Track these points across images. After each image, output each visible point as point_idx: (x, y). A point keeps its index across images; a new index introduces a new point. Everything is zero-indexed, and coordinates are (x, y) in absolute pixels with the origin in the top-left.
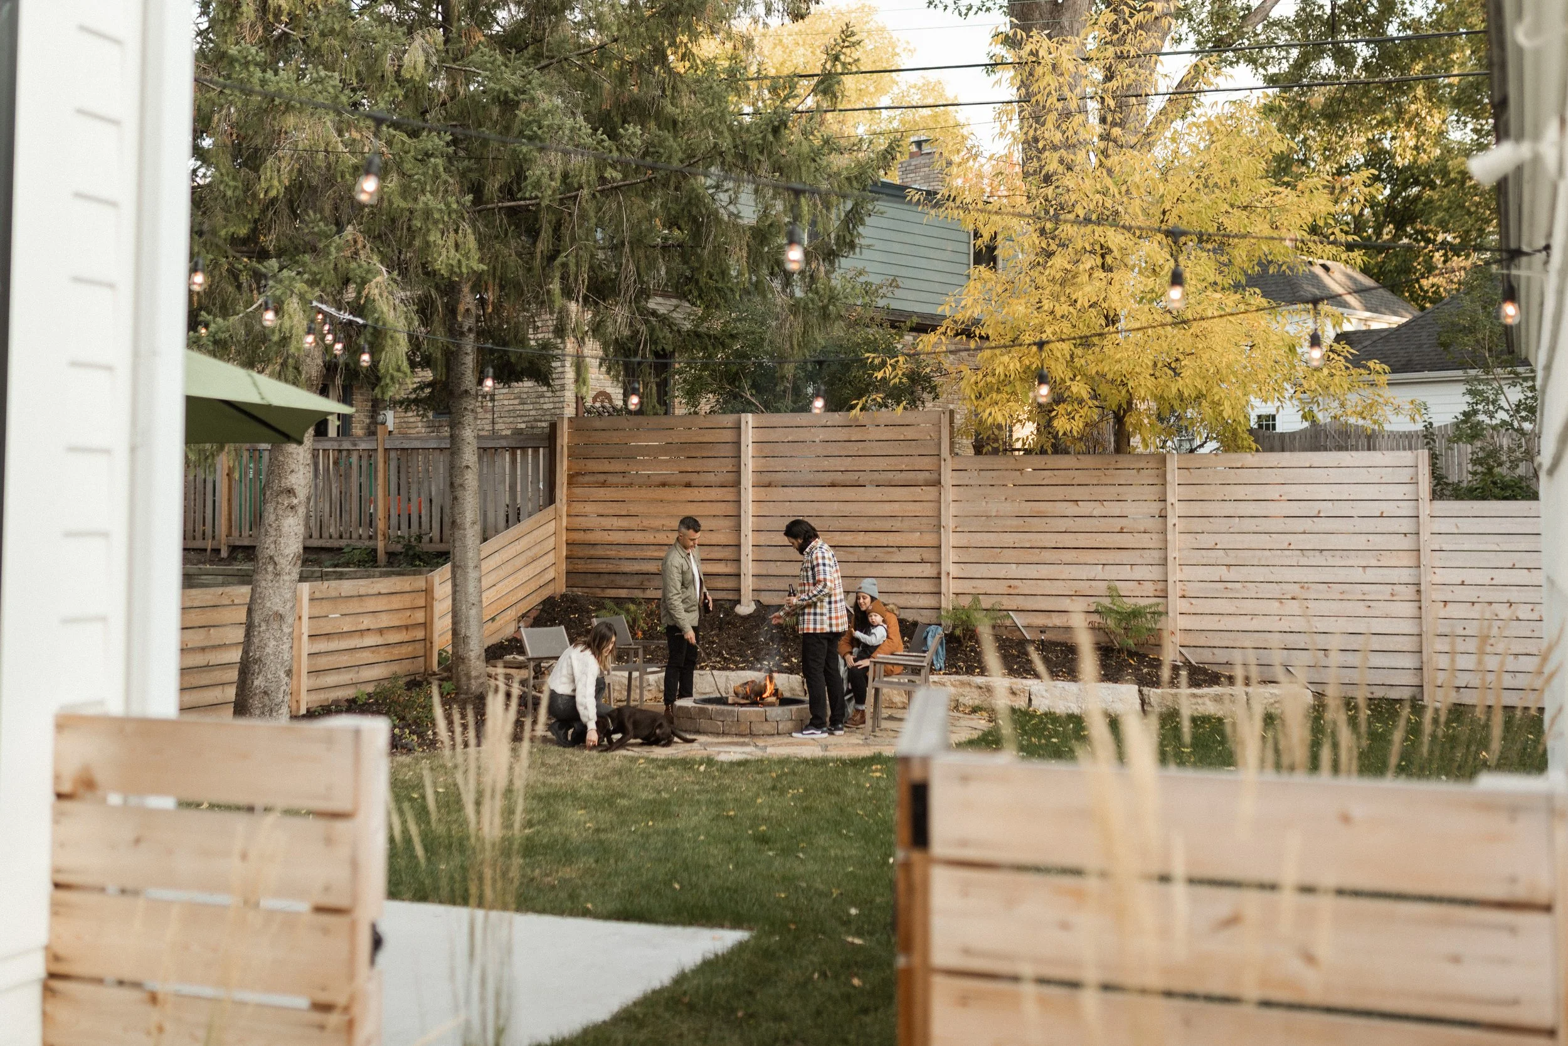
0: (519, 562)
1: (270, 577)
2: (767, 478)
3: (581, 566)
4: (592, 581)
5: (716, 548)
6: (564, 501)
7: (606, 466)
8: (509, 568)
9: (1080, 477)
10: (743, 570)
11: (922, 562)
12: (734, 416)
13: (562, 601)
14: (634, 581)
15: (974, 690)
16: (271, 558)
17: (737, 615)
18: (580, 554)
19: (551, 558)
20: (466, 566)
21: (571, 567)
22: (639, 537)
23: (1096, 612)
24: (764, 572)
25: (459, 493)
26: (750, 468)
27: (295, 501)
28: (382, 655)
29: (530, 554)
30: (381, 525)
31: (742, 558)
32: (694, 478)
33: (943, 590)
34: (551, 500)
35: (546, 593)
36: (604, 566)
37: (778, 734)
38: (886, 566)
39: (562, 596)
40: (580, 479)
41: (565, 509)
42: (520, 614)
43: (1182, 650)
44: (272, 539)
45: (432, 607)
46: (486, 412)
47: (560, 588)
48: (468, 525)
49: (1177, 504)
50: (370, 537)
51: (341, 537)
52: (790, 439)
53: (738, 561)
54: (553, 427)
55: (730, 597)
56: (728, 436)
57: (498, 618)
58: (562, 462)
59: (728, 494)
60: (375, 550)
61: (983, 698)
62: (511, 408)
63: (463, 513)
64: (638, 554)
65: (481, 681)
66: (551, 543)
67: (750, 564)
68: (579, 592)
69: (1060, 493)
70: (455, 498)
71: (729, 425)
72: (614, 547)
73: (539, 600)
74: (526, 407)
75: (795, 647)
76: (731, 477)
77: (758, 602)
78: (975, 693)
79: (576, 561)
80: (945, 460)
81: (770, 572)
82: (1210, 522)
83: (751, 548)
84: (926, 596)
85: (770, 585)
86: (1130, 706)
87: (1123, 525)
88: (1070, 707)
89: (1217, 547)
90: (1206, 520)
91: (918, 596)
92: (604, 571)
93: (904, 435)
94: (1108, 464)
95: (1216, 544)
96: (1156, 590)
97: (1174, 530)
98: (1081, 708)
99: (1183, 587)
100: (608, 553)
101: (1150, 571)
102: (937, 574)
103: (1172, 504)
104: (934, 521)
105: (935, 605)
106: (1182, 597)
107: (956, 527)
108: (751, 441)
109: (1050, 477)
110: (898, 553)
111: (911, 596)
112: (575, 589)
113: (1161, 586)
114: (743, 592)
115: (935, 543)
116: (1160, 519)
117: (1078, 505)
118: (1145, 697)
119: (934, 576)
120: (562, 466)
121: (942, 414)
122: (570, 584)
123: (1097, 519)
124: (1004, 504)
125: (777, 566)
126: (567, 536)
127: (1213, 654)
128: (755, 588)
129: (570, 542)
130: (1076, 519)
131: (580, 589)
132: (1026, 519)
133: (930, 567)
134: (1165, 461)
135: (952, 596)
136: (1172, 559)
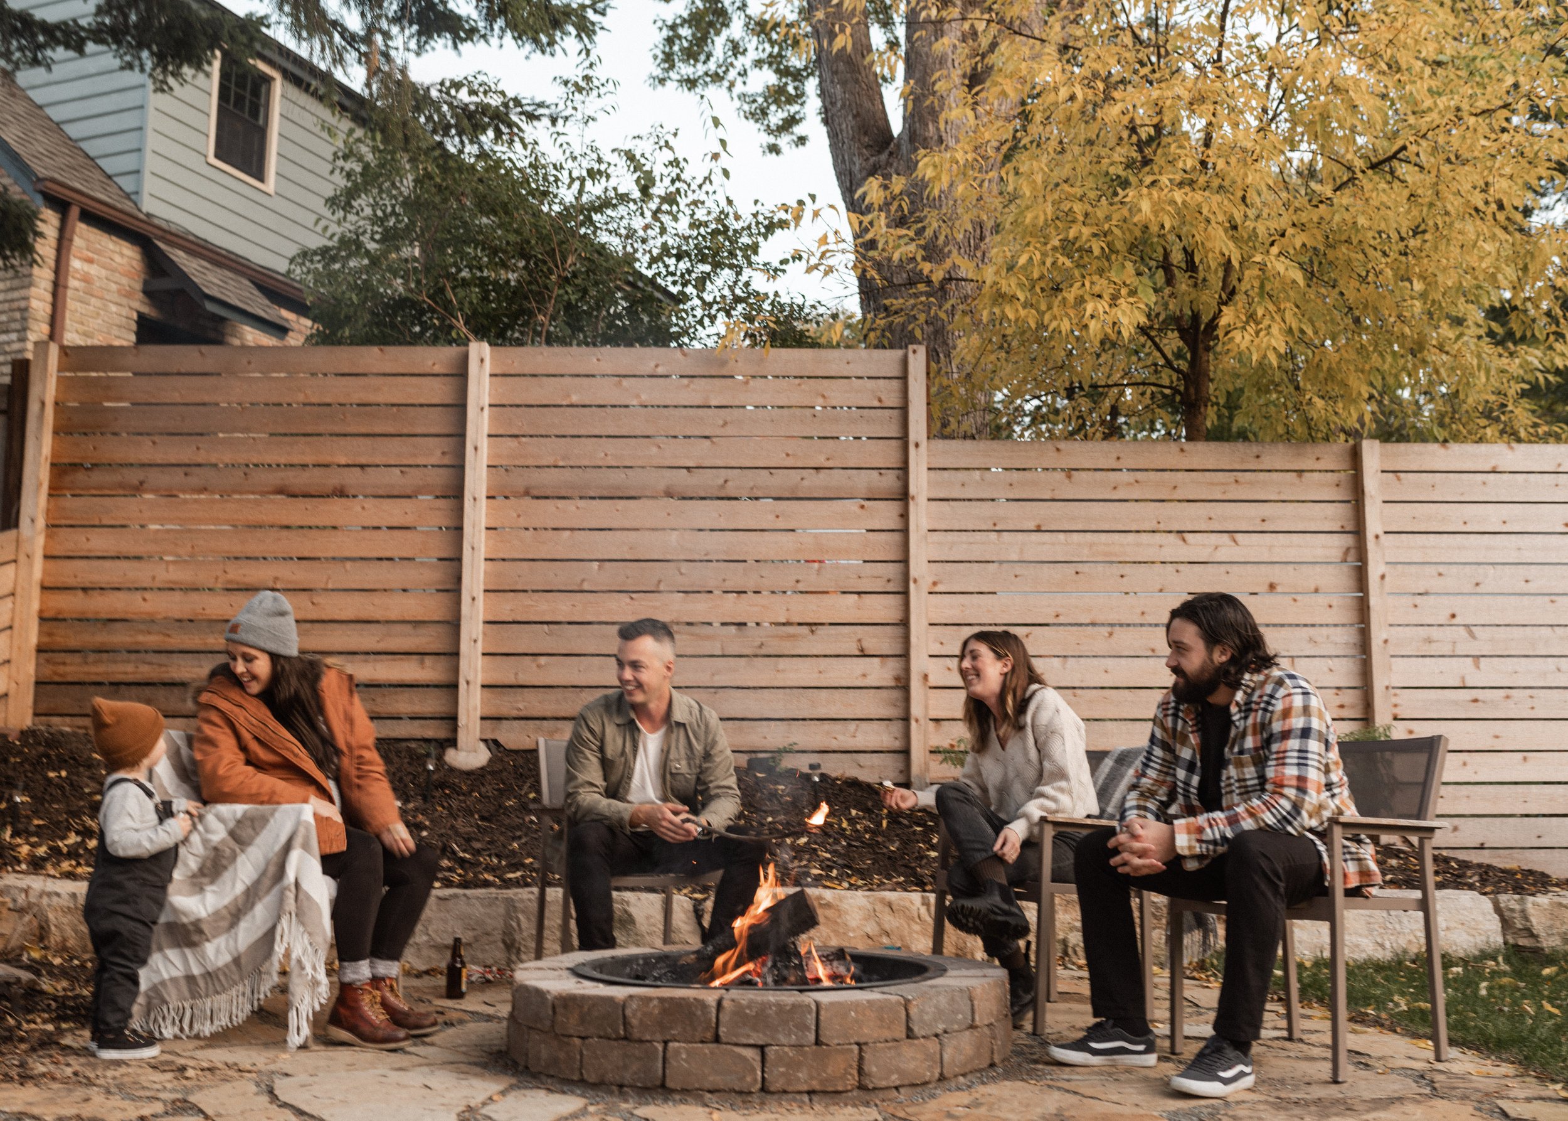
2: (520, 481)
3: (73, 669)
5: (398, 628)
6: (41, 522)
7: (146, 451)
9: (1190, 485)
10: (464, 675)
11: (863, 655)
12: (452, 351)
13: (25, 744)
17: (452, 770)
18: (73, 642)
21: (48, 672)
24: (511, 680)
26: (485, 456)
31: (465, 647)
32: (352, 478)
33: (916, 710)
34: (9, 522)
36: (130, 668)
38: (783, 663)
39: (24, 734)
40: (81, 476)
41: (40, 540)
47: (20, 716)
49: (1383, 537)
52: (575, 399)
53: (455, 654)
54: (21, 369)
55: (429, 733)
56: (435, 390)
58: (38, 438)
59: (433, 512)
66: (4, 612)
67: (480, 661)
68: (65, 725)
69: (1147, 515)
71: (437, 369)
72: (156, 628)
77: (493, 744)
79: (62, 657)
80: (917, 445)
81: (523, 679)
82: (1440, 574)
83: (481, 625)
84: (876, 724)
85: (521, 706)
86: (1484, 938)
87: (1275, 580)
88: (1357, 946)
89: (1455, 621)
90: (1432, 570)
91: (852, 726)
92: (130, 678)
93: (823, 396)
94: (1243, 461)
95: (1453, 616)
96: (1342, 706)
97: (1382, 586)
98: (1382, 946)
99: (1394, 700)
100: (141, 638)
101: (1326, 669)
102: (897, 679)
103: (1377, 537)
104: (893, 570)
105: (897, 745)
106: (1395, 719)
107: (935, 584)
108: (486, 401)
109: (1129, 484)
110: (811, 637)
111: (838, 726)
112: (55, 720)
113: (1351, 698)
114: (462, 720)
115: (894, 615)
116: (1345, 567)
117: (1184, 540)
118: (1507, 914)
119: (893, 684)
120: (39, 447)
121: (911, 355)
122: (43, 707)
123: (1223, 568)
124: (1034, 537)
125: (539, 666)
126: (42, 602)
127: (1455, 829)
128: (488, 713)
129: (46, 615)
130: (1181, 567)
131: (68, 720)
132: (1080, 567)
133: (883, 665)
134: (1355, 457)
135: (932, 724)
136: (1381, 643)
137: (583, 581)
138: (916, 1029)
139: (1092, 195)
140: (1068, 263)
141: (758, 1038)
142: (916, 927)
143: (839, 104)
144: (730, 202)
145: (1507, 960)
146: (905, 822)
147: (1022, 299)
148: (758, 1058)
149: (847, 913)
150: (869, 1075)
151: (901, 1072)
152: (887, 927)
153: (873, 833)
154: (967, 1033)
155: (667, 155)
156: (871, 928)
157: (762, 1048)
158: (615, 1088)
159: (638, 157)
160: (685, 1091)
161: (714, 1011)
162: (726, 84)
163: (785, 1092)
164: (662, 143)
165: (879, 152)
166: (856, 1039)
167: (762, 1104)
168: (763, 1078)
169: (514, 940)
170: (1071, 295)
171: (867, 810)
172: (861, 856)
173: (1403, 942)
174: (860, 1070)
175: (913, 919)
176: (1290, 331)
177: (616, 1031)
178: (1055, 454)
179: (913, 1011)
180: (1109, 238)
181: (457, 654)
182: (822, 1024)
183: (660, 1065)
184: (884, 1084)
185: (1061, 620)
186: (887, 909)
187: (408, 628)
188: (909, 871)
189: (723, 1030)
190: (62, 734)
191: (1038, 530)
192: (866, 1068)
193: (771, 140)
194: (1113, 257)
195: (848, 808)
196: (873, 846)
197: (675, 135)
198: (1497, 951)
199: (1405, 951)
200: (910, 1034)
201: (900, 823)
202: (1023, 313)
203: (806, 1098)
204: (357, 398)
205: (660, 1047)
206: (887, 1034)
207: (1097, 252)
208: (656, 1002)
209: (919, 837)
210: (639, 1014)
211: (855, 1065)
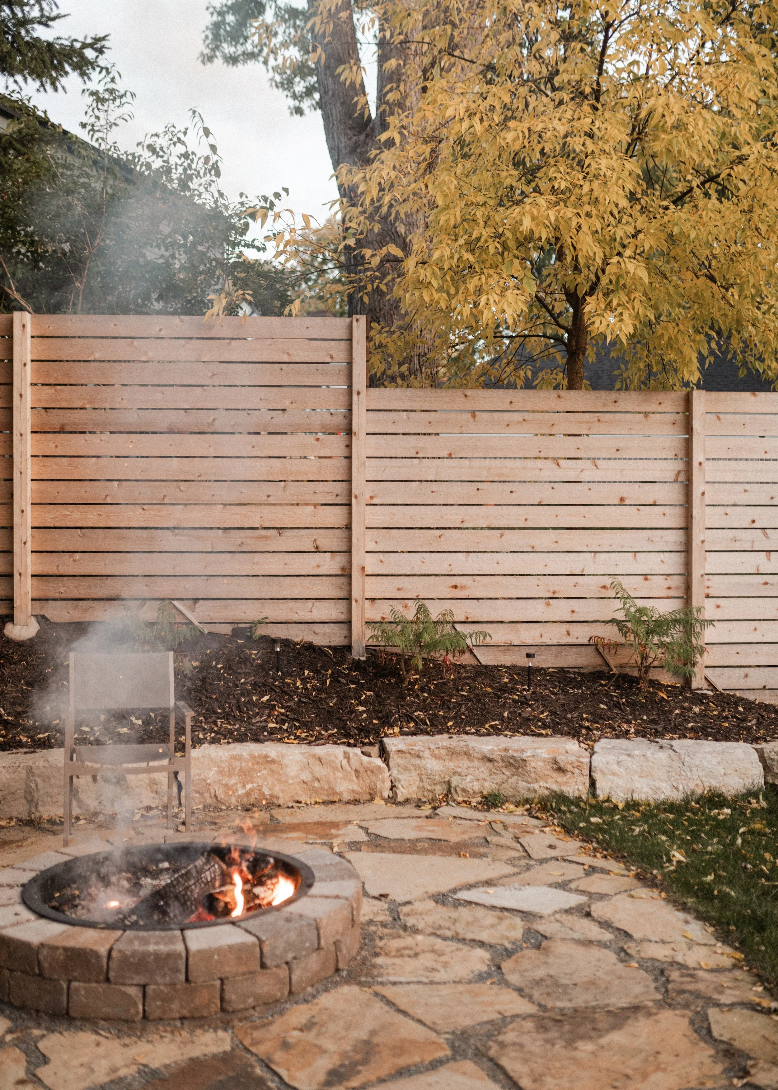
2: (56, 419)
9: (564, 423)
10: (18, 566)
11: (317, 551)
12: (2, 317)
15: (476, 763)
17: (9, 641)
23: (613, 621)
24: (53, 571)
26: (29, 400)
31: (17, 548)
33: (356, 594)
37: (293, 997)
38: (257, 557)
43: (708, 672)
49: (706, 464)
52: (97, 356)
53: (8, 552)
61: (499, 778)
67: (30, 557)
77: (42, 618)
78: (483, 770)
80: (358, 393)
81: (63, 571)
82: (745, 491)
83: (29, 531)
84: (326, 603)
85: (62, 590)
86: (750, 781)
87: (624, 495)
88: (659, 789)
89: (755, 525)
90: (740, 488)
91: (310, 603)
93: (288, 354)
94: (604, 405)
95: (753, 521)
96: (669, 588)
97: (702, 500)
98: (677, 789)
99: (707, 583)
101: (659, 560)
102: (343, 569)
103: (700, 464)
104: (340, 488)
105: (342, 617)
106: (708, 596)
107: (372, 498)
108: (29, 358)
109: (519, 422)
110: (278, 538)
111: (299, 603)
113: (676, 582)
114: (17, 603)
115: (341, 522)
116: (676, 486)
117: (558, 465)
118: (769, 762)
119: (339, 572)
121: (355, 323)
123: (586, 486)
124: (446, 462)
125: (74, 560)
127: (746, 676)
128: (36, 595)
130: (555, 485)
132: (480, 485)
133: (332, 558)
134: (688, 401)
135: (368, 603)
136: (699, 543)
137: (107, 496)
138: (268, 962)
139: (492, 202)
140: (472, 259)
141: (140, 979)
142: (340, 775)
143: (330, 94)
144: (221, 195)
145: (766, 798)
146: (343, 681)
147: (436, 285)
148: (140, 995)
149: (287, 766)
150: (229, 1002)
151: (256, 997)
152: (318, 775)
153: (319, 690)
154: (314, 955)
155: (180, 149)
156: (306, 776)
157: (144, 987)
158: (33, 1012)
159: (158, 150)
160: (85, 1019)
161: (105, 960)
162: (261, 59)
163: (161, 1019)
164: (175, 139)
165: (360, 133)
166: (219, 975)
167: (144, 1029)
168: (144, 1011)
169: (33, 797)
170: (472, 284)
171: (317, 672)
172: (307, 711)
173: (692, 786)
174: (222, 999)
175: (337, 769)
176: (638, 315)
177: (33, 969)
178: (463, 399)
179: (266, 949)
180: (503, 239)
181: (11, 552)
182: (191, 967)
183: (65, 998)
184: (242, 1006)
185: (465, 525)
186: (318, 762)
188: (341, 724)
189: (112, 974)
191: (450, 456)
192: (227, 997)
193: (297, 103)
194: (506, 253)
195: (302, 669)
196: (317, 702)
197: (185, 133)
198: (760, 789)
199: (693, 792)
200: (263, 966)
201: (339, 682)
202: (436, 296)
203: (178, 1023)
205: (65, 986)
206: (244, 969)
207: (492, 250)
208: (61, 951)
209: (352, 694)
210: (49, 959)
211: (218, 996)
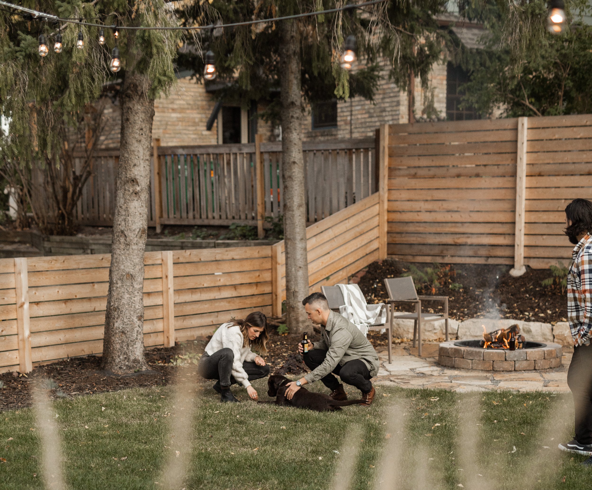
0: (348, 236)
1: (122, 247)
2: (537, 170)
3: (398, 239)
4: (406, 250)
5: (497, 225)
6: (386, 188)
7: (416, 162)
8: (340, 240)
10: (517, 242)
12: (514, 120)
13: (383, 265)
14: (436, 250)
16: (122, 232)
17: (512, 277)
18: (398, 230)
19: (375, 233)
20: (294, 239)
21: (391, 240)
22: (440, 217)
24: (534, 244)
25: (288, 183)
26: (524, 161)
27: (138, 189)
28: (237, 304)
29: (358, 229)
30: (260, 209)
31: (517, 232)
32: (481, 170)
34: (376, 189)
35: (371, 259)
36: (414, 239)
37: (515, 370)
39: (385, 262)
40: (398, 172)
41: (386, 195)
42: (350, 274)
44: (122, 217)
45: (276, 269)
46: (346, 124)
47: (383, 255)
48: (295, 208)
50: (253, 218)
51: (234, 218)
52: (556, 137)
54: (378, 132)
56: (508, 136)
57: (331, 278)
58: (384, 160)
59: (506, 182)
60: (256, 228)
62: (363, 120)
63: (291, 198)
64: (439, 229)
65: (307, 324)
66: (376, 221)
67: (523, 237)
68: (396, 258)
70: (286, 187)
71: (510, 127)
72: (421, 225)
73: (366, 264)
74: (373, 119)
75: (551, 301)
76: (509, 169)
77: (528, 267)
79: (395, 235)
81: (538, 244)
83: (523, 224)
85: (537, 253)
92: (415, 242)
100: (418, 229)
108: (526, 140)
112: (394, 256)
114: (516, 259)
120: (384, 162)
122: (390, 252)
125: (543, 239)
126: (388, 216)
128: (526, 256)
129: (390, 220)
131: (397, 256)
137: (558, 207)
150: (495, 368)
151: (503, 368)
157: (472, 360)
160: (458, 368)
163: (476, 369)
166: (492, 360)
167: (472, 371)
168: (472, 366)
179: (507, 356)
181: (514, 234)
182: (484, 356)
184: (499, 370)
187: (500, 225)
190: (396, 261)
192: (494, 366)
204: (482, 140)
206: (500, 359)
211: (492, 365)
